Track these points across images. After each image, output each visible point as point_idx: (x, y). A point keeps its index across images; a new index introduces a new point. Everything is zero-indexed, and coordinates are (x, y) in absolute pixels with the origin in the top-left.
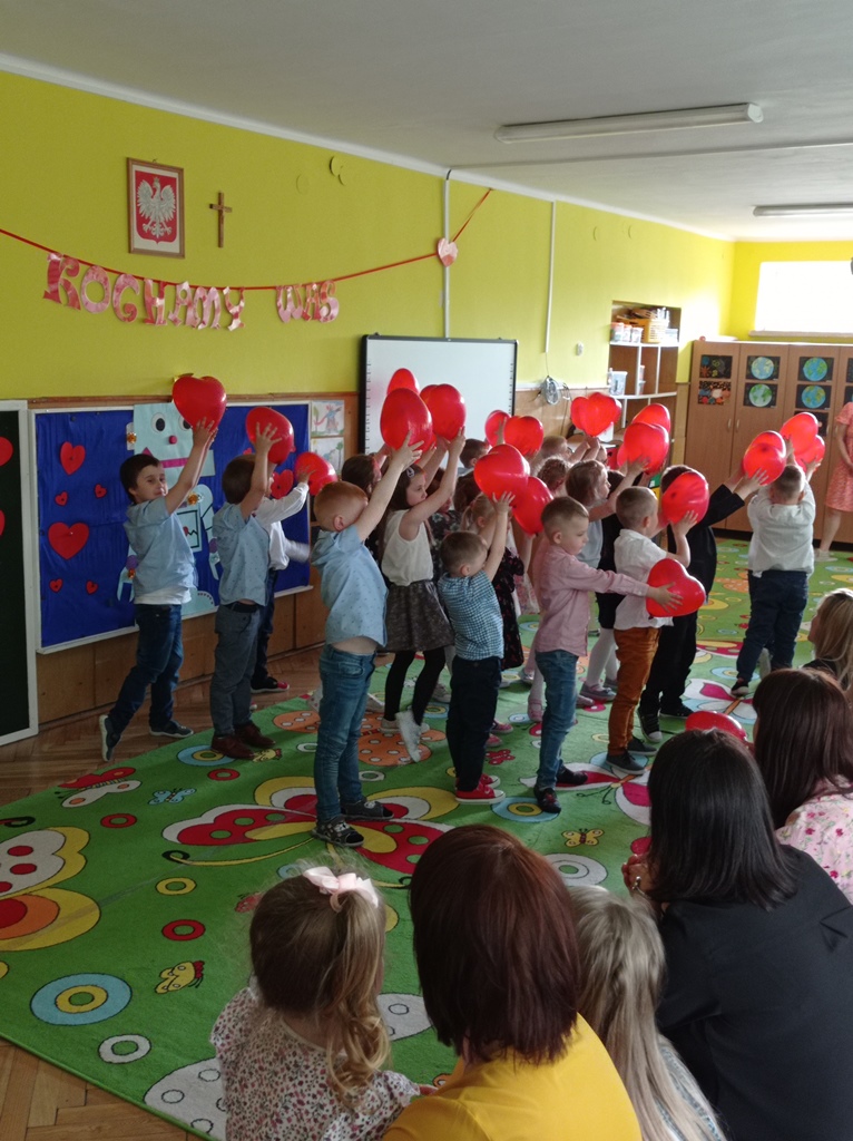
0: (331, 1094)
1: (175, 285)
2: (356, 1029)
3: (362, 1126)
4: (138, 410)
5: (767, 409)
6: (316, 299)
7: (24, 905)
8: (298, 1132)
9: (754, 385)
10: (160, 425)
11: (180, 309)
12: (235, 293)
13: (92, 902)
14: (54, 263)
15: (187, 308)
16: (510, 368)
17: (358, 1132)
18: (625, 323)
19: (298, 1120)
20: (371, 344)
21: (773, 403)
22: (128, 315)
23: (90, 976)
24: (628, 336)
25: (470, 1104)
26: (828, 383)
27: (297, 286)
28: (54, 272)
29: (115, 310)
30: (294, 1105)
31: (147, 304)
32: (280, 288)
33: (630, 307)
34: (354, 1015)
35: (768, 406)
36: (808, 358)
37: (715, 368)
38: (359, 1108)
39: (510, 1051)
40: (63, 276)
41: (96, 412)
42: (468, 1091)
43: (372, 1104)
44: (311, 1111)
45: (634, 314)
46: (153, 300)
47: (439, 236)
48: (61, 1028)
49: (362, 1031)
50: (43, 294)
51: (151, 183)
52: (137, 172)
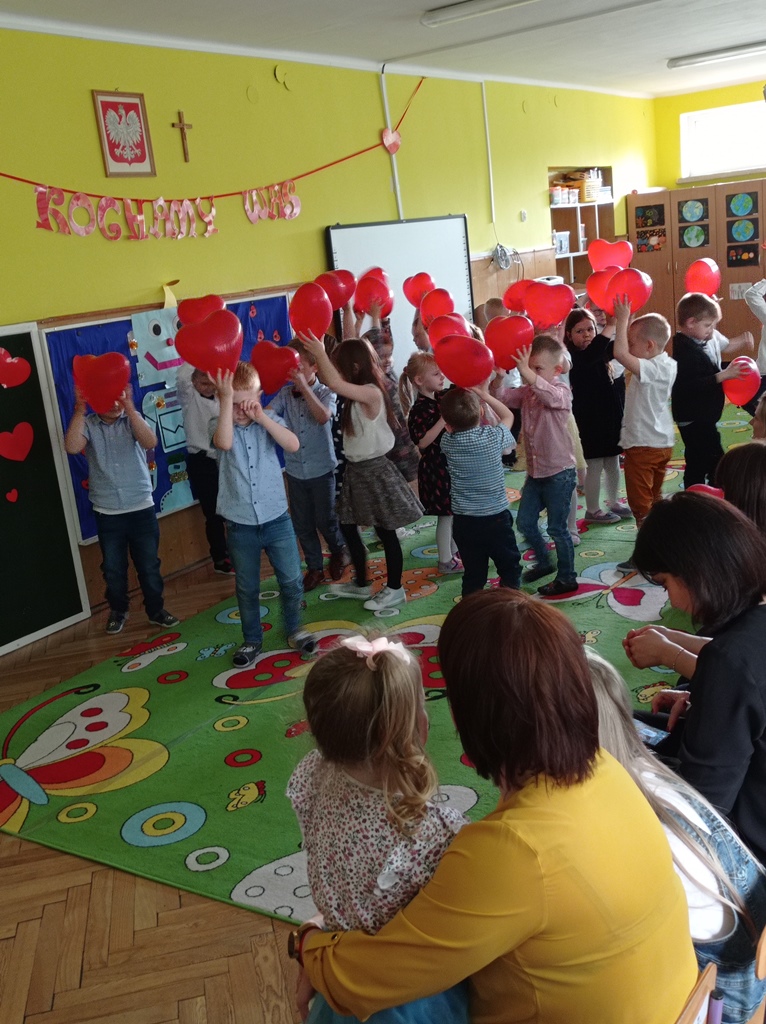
0: (391, 827)
1: (151, 201)
2: (405, 769)
3: (420, 850)
4: (134, 318)
5: (702, 248)
6: (279, 199)
7: (102, 756)
8: (367, 863)
9: (687, 227)
10: (157, 330)
11: (159, 223)
12: (206, 201)
13: (159, 746)
14: (41, 193)
15: (165, 221)
16: (463, 240)
17: (416, 856)
18: (562, 186)
19: (365, 853)
20: (334, 233)
21: (706, 242)
22: (112, 235)
23: (168, 805)
24: (566, 198)
25: (511, 822)
26: (755, 215)
27: (261, 189)
28: (42, 202)
29: (102, 231)
30: (361, 840)
31: (129, 221)
32: (245, 192)
33: (565, 172)
34: (401, 756)
35: (702, 245)
36: (734, 196)
37: (649, 218)
38: (416, 835)
39: (541, 776)
40: (51, 205)
41: (98, 326)
42: (508, 813)
43: (427, 832)
44: (375, 843)
45: (569, 178)
46: (134, 218)
47: (382, 126)
48: (150, 849)
49: (411, 769)
50: (35, 224)
51: (116, 111)
52: (102, 102)
